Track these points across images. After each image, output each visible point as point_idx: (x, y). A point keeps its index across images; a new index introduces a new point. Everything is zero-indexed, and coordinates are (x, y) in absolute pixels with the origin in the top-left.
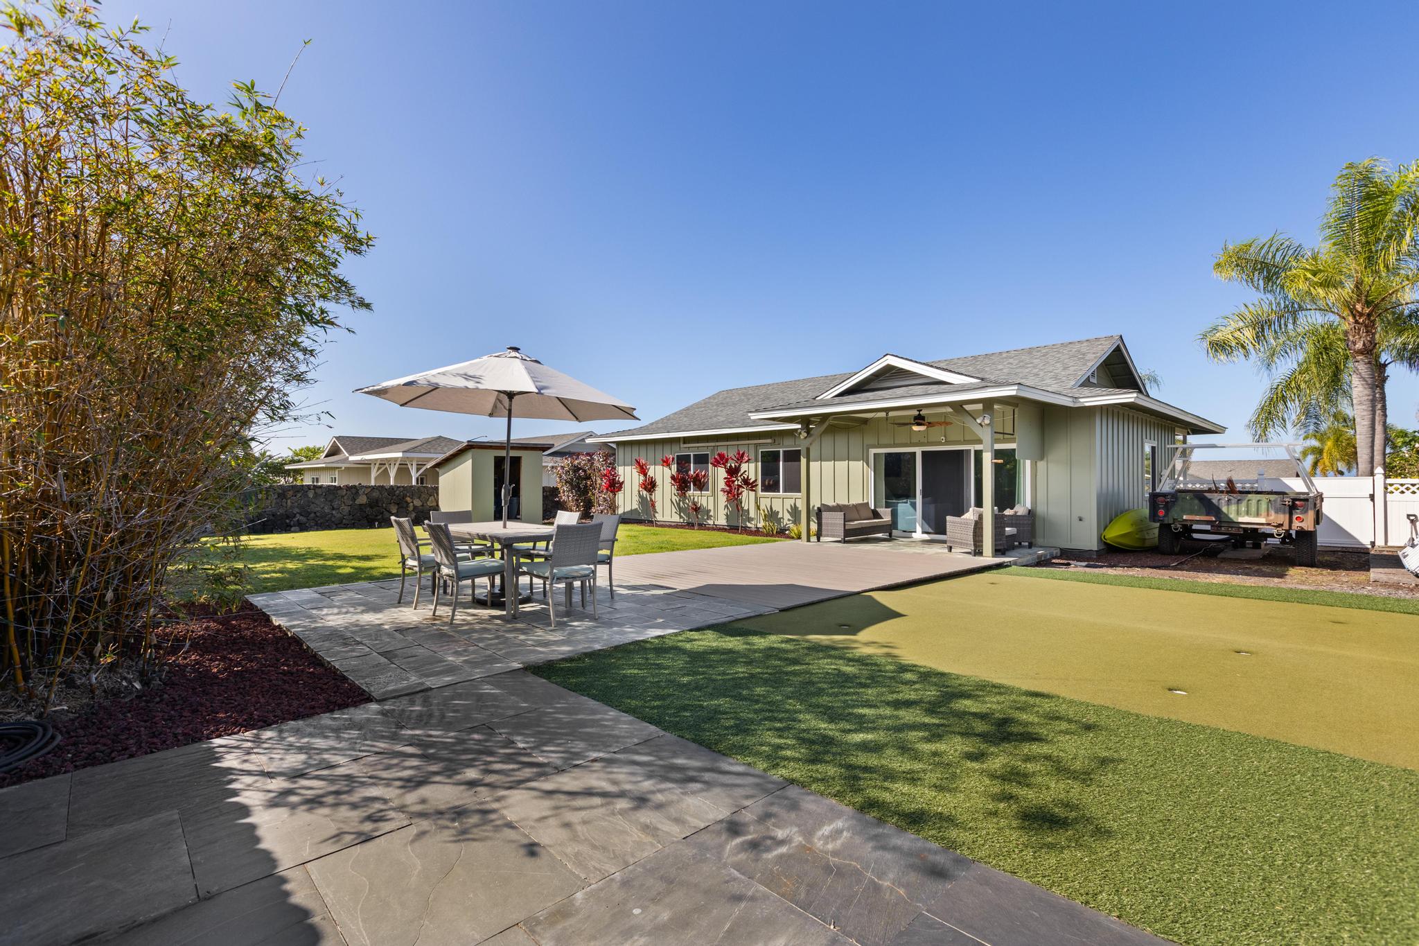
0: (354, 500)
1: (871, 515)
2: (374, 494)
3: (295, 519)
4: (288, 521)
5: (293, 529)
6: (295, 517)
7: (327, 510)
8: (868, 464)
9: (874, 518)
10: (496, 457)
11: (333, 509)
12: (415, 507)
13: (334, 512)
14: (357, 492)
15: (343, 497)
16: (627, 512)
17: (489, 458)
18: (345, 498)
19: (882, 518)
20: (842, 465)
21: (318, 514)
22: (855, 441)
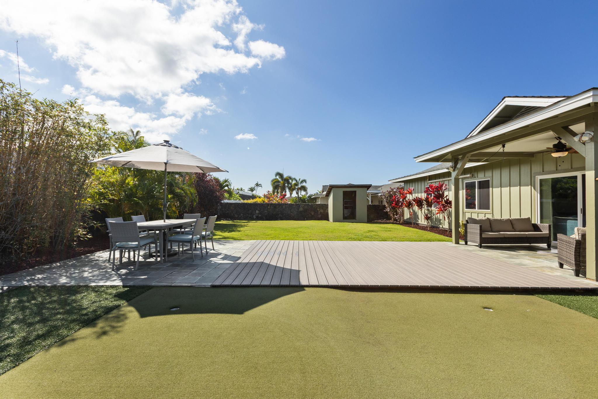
0: (298, 209)
1: (532, 228)
2: (305, 207)
3: (279, 216)
4: (277, 216)
5: (278, 219)
6: (279, 215)
7: (289, 213)
8: (535, 189)
9: (535, 231)
10: (343, 191)
11: (291, 212)
12: (321, 213)
13: (291, 214)
14: (299, 206)
15: (294, 208)
16: (408, 218)
17: (341, 191)
18: (295, 208)
19: (541, 231)
20: (515, 190)
21: (286, 214)
22: (525, 170)
